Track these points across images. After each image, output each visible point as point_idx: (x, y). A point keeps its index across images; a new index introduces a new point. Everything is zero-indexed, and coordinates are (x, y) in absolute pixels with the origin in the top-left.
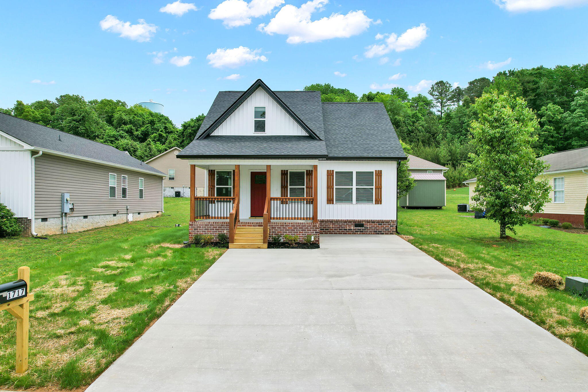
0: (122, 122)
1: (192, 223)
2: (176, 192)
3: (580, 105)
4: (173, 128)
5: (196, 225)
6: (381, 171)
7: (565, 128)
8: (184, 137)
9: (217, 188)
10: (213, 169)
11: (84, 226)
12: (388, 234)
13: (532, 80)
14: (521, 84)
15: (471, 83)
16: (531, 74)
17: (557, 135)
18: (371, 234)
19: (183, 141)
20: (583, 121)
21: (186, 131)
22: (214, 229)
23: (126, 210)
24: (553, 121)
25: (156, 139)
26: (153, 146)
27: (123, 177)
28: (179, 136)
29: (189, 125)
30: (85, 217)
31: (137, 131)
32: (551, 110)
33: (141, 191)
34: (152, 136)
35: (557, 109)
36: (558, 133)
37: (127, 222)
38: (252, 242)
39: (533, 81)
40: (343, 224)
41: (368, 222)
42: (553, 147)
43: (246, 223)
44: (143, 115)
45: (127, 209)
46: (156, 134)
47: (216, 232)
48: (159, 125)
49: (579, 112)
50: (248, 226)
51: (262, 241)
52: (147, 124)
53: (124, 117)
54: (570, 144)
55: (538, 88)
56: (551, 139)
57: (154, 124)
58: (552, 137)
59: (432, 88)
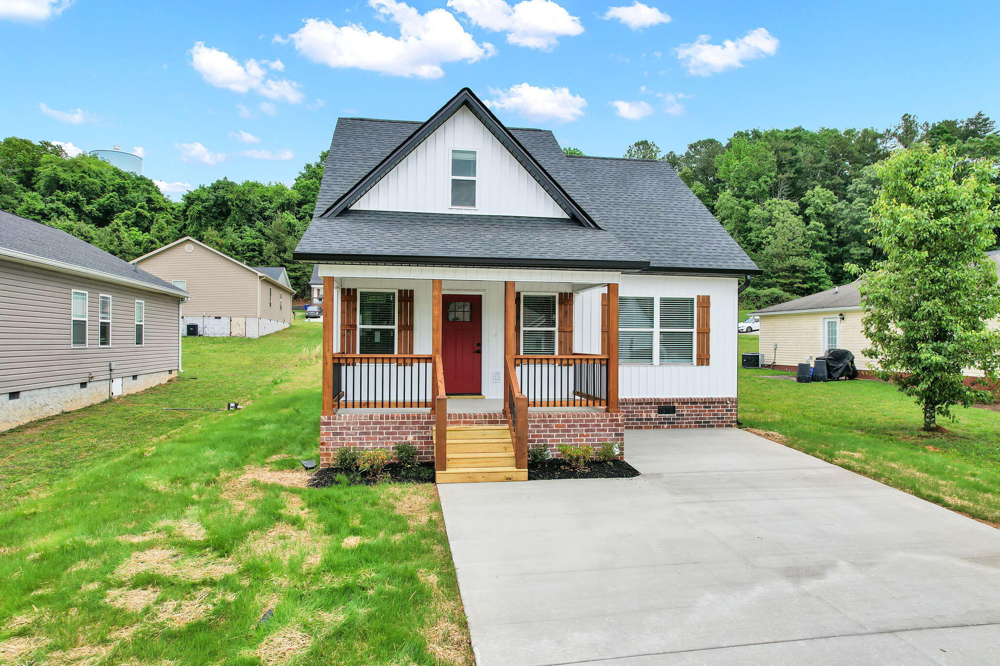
0: (56, 185)
1: (329, 419)
2: (189, 327)
3: (861, 192)
4: (165, 202)
5: (339, 424)
6: (708, 297)
7: (840, 227)
8: (186, 220)
9: (362, 330)
10: (352, 287)
11: (11, 416)
12: (722, 426)
13: (789, 147)
14: (774, 152)
15: (691, 147)
16: (787, 138)
17: (828, 237)
18: (690, 427)
19: (185, 227)
20: (866, 217)
21: (191, 208)
22: (382, 433)
23: (109, 372)
24: (824, 215)
25: (129, 222)
26: (123, 233)
27: (103, 297)
28: (176, 217)
29: (198, 198)
30: (14, 395)
31: (89, 203)
32: (819, 197)
33: (139, 328)
34: (123, 215)
35: (829, 195)
36: (829, 234)
37: (111, 400)
38: (488, 464)
39: (791, 149)
40: (635, 408)
41: (684, 403)
42: (823, 255)
43: (460, 415)
44: (101, 174)
45: (111, 370)
46: (130, 212)
47: (388, 438)
48: (135, 195)
49: (859, 202)
50: (465, 422)
51: (513, 461)
52: (109, 192)
53: (63, 175)
54: (848, 251)
55: (797, 160)
56: (820, 243)
57: (126, 193)
58: (821, 239)
59: (629, 152)
